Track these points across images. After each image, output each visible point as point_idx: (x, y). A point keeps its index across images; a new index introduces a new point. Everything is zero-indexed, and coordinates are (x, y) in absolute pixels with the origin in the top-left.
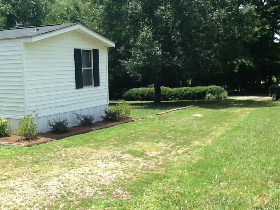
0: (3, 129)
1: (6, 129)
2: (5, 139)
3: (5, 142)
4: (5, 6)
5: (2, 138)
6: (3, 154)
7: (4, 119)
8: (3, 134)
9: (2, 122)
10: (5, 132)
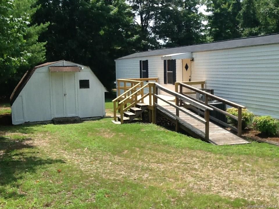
0: (274, 129)
1: (277, 130)
2: (276, 140)
3: (276, 142)
4: (277, 9)
5: (274, 138)
6: (275, 153)
7: (276, 120)
8: (275, 134)
9: (274, 122)
10: (276, 132)
